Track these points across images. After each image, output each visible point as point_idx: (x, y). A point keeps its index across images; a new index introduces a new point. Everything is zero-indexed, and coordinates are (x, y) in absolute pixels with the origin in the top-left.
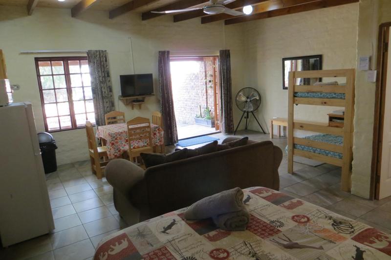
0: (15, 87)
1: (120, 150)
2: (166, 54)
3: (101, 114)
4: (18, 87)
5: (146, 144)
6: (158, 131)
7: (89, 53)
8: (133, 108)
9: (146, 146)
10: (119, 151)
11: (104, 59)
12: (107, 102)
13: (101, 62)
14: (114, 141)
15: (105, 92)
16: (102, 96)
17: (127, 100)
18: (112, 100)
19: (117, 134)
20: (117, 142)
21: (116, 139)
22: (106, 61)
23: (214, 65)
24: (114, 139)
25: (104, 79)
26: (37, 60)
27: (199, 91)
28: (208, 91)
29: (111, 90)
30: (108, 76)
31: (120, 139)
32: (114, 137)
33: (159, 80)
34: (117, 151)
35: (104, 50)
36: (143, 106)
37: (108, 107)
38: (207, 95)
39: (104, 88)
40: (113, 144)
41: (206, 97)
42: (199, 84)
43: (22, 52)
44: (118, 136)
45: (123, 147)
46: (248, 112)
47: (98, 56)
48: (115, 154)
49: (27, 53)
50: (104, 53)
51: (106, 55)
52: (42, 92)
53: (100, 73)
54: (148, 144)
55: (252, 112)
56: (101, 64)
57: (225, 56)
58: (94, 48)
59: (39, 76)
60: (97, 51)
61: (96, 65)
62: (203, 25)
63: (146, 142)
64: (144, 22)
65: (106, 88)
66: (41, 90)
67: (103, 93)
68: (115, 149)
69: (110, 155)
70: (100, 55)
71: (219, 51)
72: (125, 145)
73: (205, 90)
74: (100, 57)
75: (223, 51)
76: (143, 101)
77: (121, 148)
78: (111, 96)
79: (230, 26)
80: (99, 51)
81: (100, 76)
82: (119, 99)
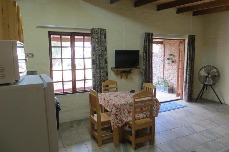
0: (30, 55)
1: (124, 121)
2: (151, 35)
3: (98, 82)
4: (32, 55)
5: (145, 116)
6: (156, 103)
7: (92, 30)
8: (121, 78)
9: (145, 118)
10: (122, 122)
11: (104, 36)
12: (103, 72)
13: (101, 39)
14: (118, 112)
15: (102, 64)
16: (100, 67)
17: (117, 71)
18: (107, 70)
19: (120, 105)
20: (121, 114)
21: (120, 111)
22: (105, 37)
23: (180, 47)
24: (118, 110)
25: (102, 52)
26: (50, 33)
27: (156, 65)
28: (165, 66)
29: (106, 62)
30: (106, 50)
31: (124, 110)
32: (118, 109)
33: (144, 56)
34: (120, 122)
35: (104, 29)
36: (129, 76)
37: (103, 76)
38: (164, 69)
39: (102, 60)
40: (116, 115)
41: (163, 70)
42: (158, 60)
43: (39, 25)
44: (122, 107)
45: (126, 119)
46: (207, 85)
47: (99, 33)
48: (118, 125)
49: (43, 27)
50: (104, 31)
51: (105, 33)
52: (52, 61)
53: (100, 47)
54: (147, 116)
55: (211, 85)
56: (101, 40)
57: (192, 40)
58: (97, 26)
59: (50, 47)
60: (99, 29)
61: (97, 40)
62: (177, 14)
63: (145, 114)
64: (136, 9)
65: (103, 60)
66: (51, 59)
67: (101, 64)
68: (118, 119)
69: (113, 126)
70: (101, 32)
71: (187, 36)
72: (127, 117)
73: (163, 65)
74: (101, 34)
75: (191, 36)
76: (130, 72)
77: (124, 120)
78: (107, 67)
79: (196, 17)
80: (101, 29)
81: (99, 50)
82: (112, 70)
